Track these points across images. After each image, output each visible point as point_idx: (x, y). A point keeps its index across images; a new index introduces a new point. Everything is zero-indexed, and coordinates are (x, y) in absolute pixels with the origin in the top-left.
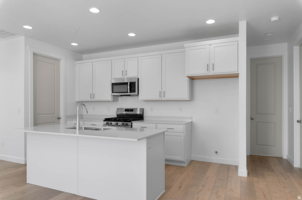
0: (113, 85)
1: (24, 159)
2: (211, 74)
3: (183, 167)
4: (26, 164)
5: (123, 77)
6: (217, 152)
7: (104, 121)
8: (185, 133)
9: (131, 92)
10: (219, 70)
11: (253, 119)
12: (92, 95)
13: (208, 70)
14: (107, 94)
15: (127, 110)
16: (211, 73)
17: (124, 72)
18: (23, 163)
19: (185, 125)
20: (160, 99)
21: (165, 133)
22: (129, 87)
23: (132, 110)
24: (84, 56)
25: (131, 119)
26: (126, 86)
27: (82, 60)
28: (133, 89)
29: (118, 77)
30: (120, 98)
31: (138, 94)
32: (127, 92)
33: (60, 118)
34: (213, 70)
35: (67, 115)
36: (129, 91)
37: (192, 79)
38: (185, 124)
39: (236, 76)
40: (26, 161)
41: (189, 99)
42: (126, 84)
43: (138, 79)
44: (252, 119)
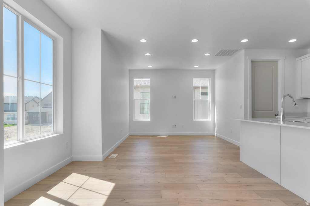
35: (285, 112)
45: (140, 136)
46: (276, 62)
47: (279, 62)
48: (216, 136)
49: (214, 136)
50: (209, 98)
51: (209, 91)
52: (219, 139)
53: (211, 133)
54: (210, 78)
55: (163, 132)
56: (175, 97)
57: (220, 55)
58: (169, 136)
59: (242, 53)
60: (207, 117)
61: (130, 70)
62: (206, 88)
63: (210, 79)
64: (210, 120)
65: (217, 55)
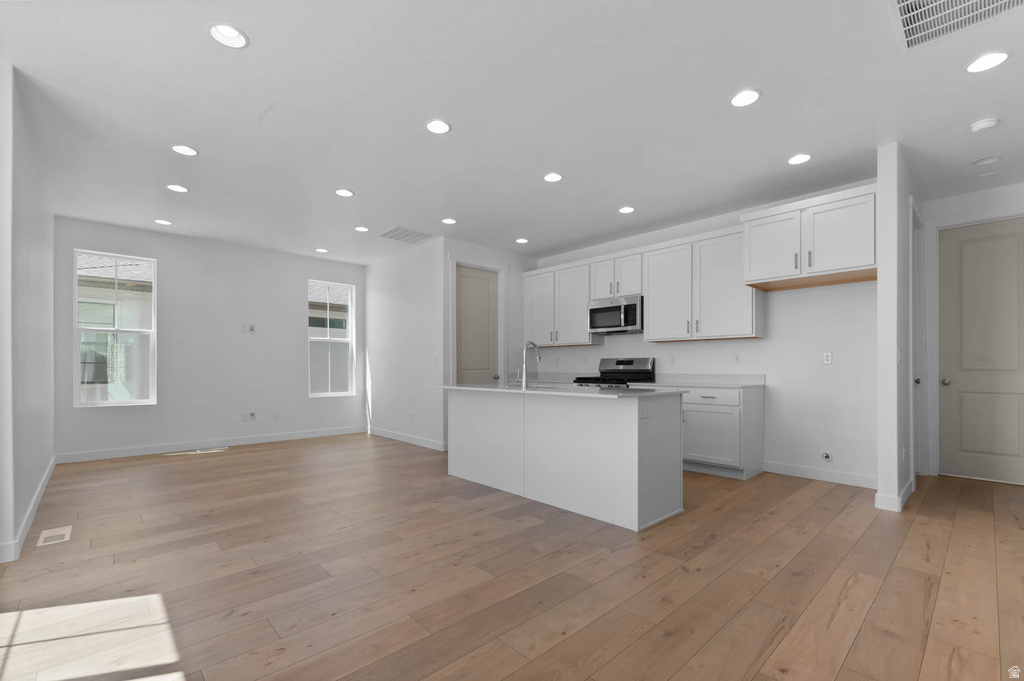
0: (593, 312)
1: (441, 442)
2: (804, 275)
3: (737, 480)
4: (446, 452)
5: (612, 295)
6: (827, 457)
7: (575, 382)
8: (741, 407)
9: (627, 324)
10: (824, 266)
11: (946, 384)
12: (554, 335)
13: (796, 267)
14: (582, 331)
15: (619, 362)
16: (806, 272)
17: (615, 286)
18: (442, 450)
19: (742, 391)
20: (688, 336)
21: (684, 395)
22: (622, 316)
23: (629, 362)
24: (541, 261)
25: (625, 379)
26: (618, 312)
27: (536, 269)
28: (630, 318)
29: (602, 296)
30: (606, 338)
31: (642, 328)
32: (620, 326)
33: (498, 378)
34: (810, 265)
35: (511, 372)
36: (623, 324)
37: (763, 289)
38: (742, 387)
39: (870, 276)
40: (446, 446)
41: (754, 335)
42: (619, 308)
43: (642, 297)
44: (944, 383)
45: (112, 461)
46: (495, 273)
47: (499, 275)
48: (369, 432)
49: (364, 433)
50: (351, 335)
51: (351, 319)
52: (377, 438)
53: (354, 427)
54: (354, 286)
55: (208, 438)
56: (252, 330)
57: (391, 238)
58: (231, 448)
59: (438, 243)
60: (345, 389)
61: (57, 217)
62: (343, 308)
63: (354, 290)
64: (354, 394)
65: (384, 236)
